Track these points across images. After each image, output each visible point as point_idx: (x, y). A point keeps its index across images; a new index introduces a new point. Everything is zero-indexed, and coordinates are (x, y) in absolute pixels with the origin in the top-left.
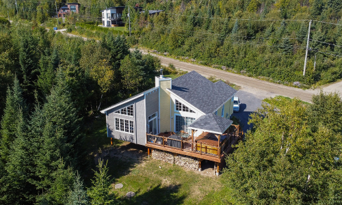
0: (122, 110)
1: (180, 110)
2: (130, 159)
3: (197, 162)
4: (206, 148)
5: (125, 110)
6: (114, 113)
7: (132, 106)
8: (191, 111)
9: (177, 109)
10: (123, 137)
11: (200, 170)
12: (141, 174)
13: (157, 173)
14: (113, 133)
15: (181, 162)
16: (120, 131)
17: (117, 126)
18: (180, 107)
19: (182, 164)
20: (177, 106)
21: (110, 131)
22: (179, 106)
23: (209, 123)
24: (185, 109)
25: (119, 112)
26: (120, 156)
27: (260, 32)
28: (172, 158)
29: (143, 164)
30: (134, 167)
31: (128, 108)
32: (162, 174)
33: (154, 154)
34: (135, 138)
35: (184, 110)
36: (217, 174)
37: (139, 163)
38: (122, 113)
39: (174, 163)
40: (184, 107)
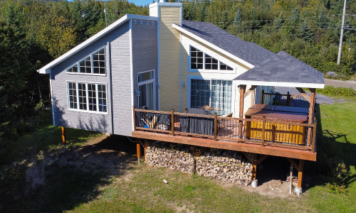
0: (82, 64)
1: (200, 67)
2: (99, 167)
3: (249, 166)
4: (274, 130)
5: (88, 64)
6: (65, 72)
7: (102, 51)
8: (223, 67)
9: (193, 67)
10: (86, 122)
11: (254, 183)
12: (123, 198)
13: (160, 193)
14: (64, 117)
15: (212, 168)
16: (78, 110)
17: (72, 99)
18: (200, 61)
19: (214, 172)
20: (193, 60)
21: (60, 113)
22: (197, 59)
23: (283, 70)
24: (211, 64)
25: (75, 69)
26: (78, 164)
27: (267, 24)
28: (190, 160)
29: (128, 177)
30: (108, 183)
31: (95, 57)
32: (171, 196)
33: (151, 154)
34: (109, 122)
35: (208, 67)
36: (298, 190)
37: (118, 175)
38: (82, 70)
39: (194, 171)
40: (209, 59)
